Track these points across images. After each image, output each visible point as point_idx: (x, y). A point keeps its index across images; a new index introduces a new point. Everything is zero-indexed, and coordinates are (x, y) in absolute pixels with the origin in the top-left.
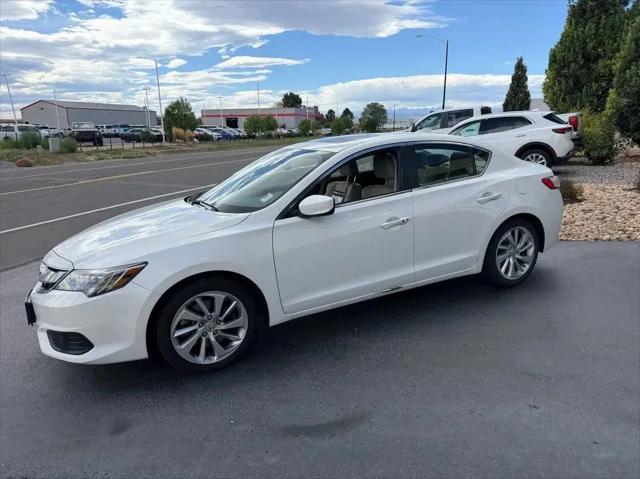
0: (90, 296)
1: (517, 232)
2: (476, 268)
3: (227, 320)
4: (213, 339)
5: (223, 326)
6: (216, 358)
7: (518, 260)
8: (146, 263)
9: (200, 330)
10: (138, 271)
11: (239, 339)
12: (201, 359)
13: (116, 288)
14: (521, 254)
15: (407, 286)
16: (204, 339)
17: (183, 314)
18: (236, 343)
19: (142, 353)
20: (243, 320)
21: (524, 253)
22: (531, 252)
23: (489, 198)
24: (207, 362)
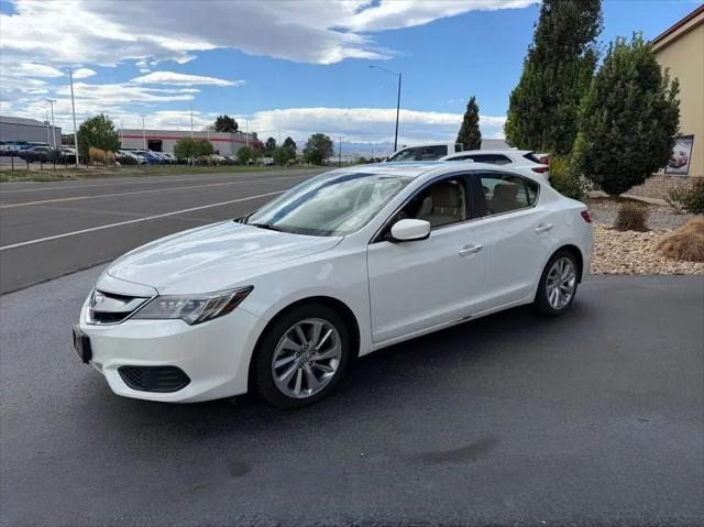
0: (192, 324)
1: (562, 262)
2: (530, 298)
3: (322, 350)
4: (309, 371)
5: (318, 357)
6: (310, 391)
7: (562, 290)
9: (297, 360)
11: (331, 371)
12: (297, 392)
13: (220, 315)
14: (564, 285)
15: (475, 315)
16: (300, 370)
17: (285, 342)
18: (329, 375)
19: (242, 388)
20: (337, 347)
21: (566, 284)
22: (572, 283)
23: (543, 228)
24: (302, 396)
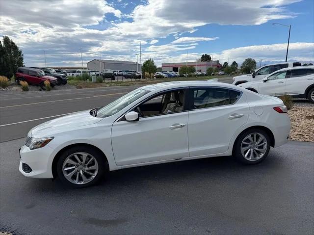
0: (31, 149)
1: (255, 135)
2: (229, 152)
3: (89, 166)
4: (82, 173)
5: (87, 168)
6: (83, 182)
7: (256, 151)
8: (54, 137)
9: (76, 168)
10: (50, 140)
12: (76, 182)
13: (41, 147)
14: (259, 148)
16: (78, 173)
17: (68, 161)
18: (94, 177)
19: (50, 175)
20: (96, 167)
21: (261, 147)
22: (265, 147)
23: (235, 116)
24: (79, 183)
